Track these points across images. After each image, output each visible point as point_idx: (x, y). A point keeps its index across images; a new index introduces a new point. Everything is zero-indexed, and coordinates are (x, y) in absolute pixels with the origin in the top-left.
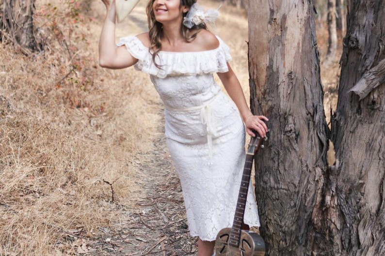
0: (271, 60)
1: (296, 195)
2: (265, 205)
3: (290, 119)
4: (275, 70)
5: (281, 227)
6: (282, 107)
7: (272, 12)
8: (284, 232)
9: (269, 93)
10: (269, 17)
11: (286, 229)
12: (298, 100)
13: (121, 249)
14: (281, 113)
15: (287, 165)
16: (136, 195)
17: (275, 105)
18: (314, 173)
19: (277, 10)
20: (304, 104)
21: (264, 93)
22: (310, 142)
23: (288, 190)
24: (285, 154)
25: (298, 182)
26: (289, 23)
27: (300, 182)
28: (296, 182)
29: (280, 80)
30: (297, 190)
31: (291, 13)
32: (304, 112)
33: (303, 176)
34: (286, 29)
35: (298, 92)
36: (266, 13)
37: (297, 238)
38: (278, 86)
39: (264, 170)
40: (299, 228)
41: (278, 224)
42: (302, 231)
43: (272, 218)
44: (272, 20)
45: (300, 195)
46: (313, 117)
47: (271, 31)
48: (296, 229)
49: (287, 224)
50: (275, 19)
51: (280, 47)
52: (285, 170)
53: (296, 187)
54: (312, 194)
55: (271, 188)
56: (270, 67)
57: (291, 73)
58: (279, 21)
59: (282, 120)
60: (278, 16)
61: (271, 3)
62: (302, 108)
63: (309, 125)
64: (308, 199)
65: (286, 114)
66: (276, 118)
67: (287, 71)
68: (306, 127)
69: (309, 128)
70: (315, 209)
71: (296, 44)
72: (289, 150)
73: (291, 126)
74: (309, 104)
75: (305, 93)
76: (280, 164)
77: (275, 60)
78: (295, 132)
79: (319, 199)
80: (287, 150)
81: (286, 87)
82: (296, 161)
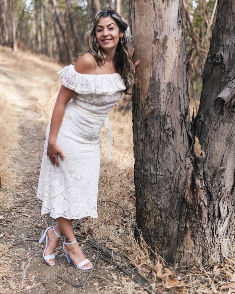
0: (154, 73)
1: (171, 180)
2: (144, 188)
3: (168, 120)
4: (157, 81)
5: (158, 205)
6: (162, 110)
7: (156, 33)
8: (160, 209)
9: (151, 100)
10: (153, 38)
11: (162, 207)
12: (175, 104)
13: (13, 224)
14: (161, 115)
15: (165, 156)
16: (15, 181)
17: (156, 109)
18: (185, 162)
19: (160, 32)
20: (178, 108)
21: (147, 100)
22: (182, 137)
23: (165, 176)
24: (164, 148)
25: (173, 169)
26: (169, 43)
27: (175, 169)
28: (172, 170)
29: (161, 89)
30: (172, 176)
31: (170, 35)
32: (179, 114)
33: (177, 164)
34: (166, 48)
35: (174, 98)
36: (151, 35)
37: (170, 213)
38: (159, 93)
39: (145, 160)
40: (172, 205)
41: (155, 203)
42: (175, 208)
43: (150, 198)
44: (156, 41)
45: (174, 180)
46: (185, 118)
47: (155, 49)
48: (170, 206)
49: (163, 203)
50: (158, 40)
51: (162, 62)
52: (163, 160)
53: (171, 173)
54: (183, 179)
55: (151, 175)
56: (153, 78)
57: (170, 83)
58: (161, 41)
59: (162, 120)
60: (161, 37)
61: (155, 27)
62: (177, 110)
63: (182, 124)
64: (181, 183)
65: (165, 115)
66: (157, 119)
67: (166, 81)
68: (179, 126)
69: (182, 127)
70: (187, 191)
71: (173, 60)
72: (167, 144)
73: (169, 126)
74: (182, 107)
75: (180, 99)
76: (159, 156)
77: (157, 73)
78: (172, 130)
79: (189, 182)
80: (165, 144)
81: (165, 94)
82: (172, 153)
